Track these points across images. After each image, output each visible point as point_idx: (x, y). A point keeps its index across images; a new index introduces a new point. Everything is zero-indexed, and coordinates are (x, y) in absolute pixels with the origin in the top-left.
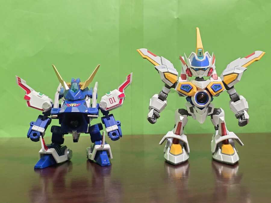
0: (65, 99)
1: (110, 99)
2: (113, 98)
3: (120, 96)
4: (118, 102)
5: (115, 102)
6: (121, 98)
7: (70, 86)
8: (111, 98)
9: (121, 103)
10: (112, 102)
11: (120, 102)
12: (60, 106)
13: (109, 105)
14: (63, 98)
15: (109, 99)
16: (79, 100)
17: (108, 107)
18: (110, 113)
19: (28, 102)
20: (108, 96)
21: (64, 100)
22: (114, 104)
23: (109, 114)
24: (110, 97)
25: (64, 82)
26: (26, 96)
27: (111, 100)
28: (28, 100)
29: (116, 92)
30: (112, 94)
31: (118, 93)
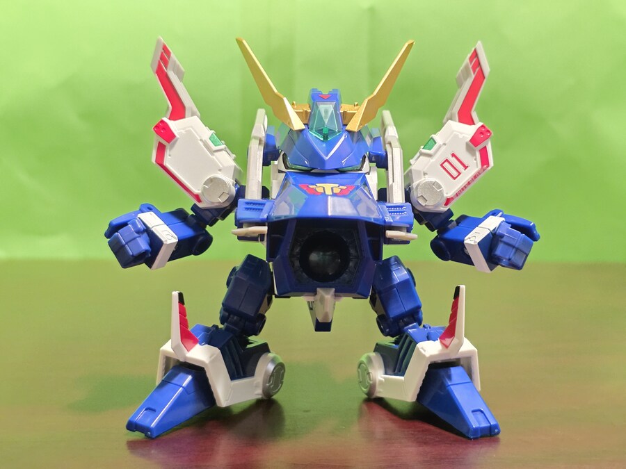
0: (286, 167)
1: (446, 165)
2: (453, 155)
3: (475, 141)
4: (474, 165)
5: (466, 167)
6: (481, 146)
7: (307, 118)
8: (447, 160)
9: (488, 164)
10: (455, 173)
11: (485, 160)
12: (265, 193)
14: (278, 163)
15: (442, 165)
16: (341, 172)
17: (448, 194)
19: (161, 149)
21: (283, 168)
22: (467, 175)
24: (440, 158)
25: (286, 101)
26: (162, 122)
27: (451, 166)
28: (164, 142)
29: (453, 131)
30: (445, 144)
31: (461, 133)
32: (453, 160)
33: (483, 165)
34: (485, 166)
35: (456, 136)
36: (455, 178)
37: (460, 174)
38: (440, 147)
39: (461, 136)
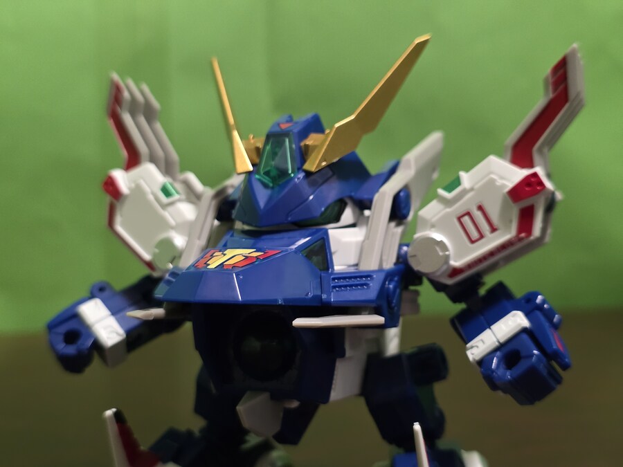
1: (466, 219)
2: (480, 208)
3: (516, 193)
5: (493, 229)
6: (526, 203)
8: (468, 214)
9: (530, 234)
10: (475, 235)
13: (461, 255)
15: (459, 219)
17: (456, 263)
18: (490, 281)
20: (447, 203)
22: (493, 242)
23: (482, 291)
24: (459, 207)
25: (236, 134)
27: (472, 221)
29: (491, 173)
30: (472, 189)
31: (502, 178)
32: (478, 215)
33: (520, 230)
34: (523, 235)
35: (492, 182)
36: (473, 242)
37: (482, 236)
38: (465, 192)
39: (499, 182)
